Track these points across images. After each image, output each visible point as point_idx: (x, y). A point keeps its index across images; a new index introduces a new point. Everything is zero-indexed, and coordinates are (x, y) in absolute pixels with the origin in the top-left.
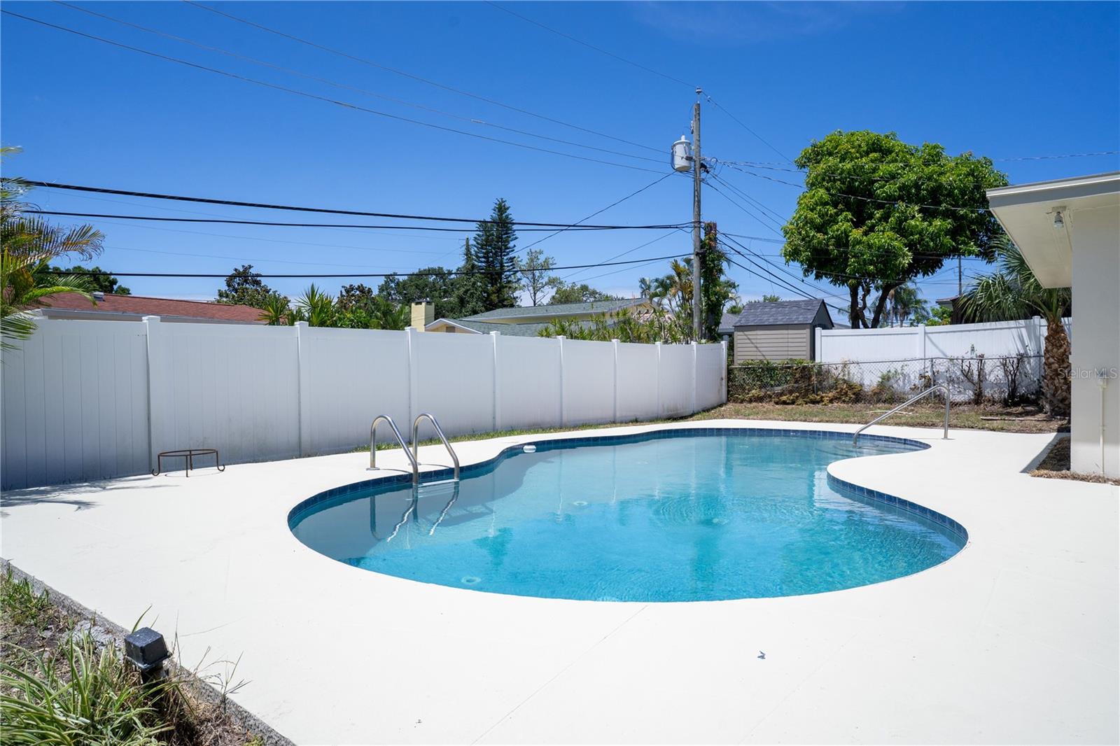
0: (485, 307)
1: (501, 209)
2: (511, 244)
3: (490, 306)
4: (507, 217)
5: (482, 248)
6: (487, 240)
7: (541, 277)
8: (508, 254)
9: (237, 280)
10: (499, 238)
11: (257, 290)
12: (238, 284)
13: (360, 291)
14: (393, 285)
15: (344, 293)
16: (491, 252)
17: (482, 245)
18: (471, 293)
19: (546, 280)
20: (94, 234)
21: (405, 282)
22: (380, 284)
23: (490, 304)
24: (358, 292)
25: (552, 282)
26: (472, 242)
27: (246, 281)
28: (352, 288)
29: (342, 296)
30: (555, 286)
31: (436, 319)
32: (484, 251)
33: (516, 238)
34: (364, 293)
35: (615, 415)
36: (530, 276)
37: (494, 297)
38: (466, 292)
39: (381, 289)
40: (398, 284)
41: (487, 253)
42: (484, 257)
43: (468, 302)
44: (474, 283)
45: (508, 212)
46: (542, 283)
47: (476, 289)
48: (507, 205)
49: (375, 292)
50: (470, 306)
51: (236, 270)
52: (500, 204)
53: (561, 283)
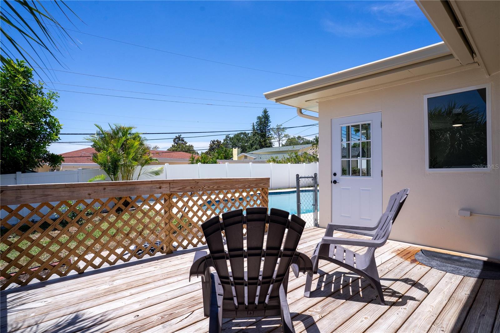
0: (260, 147)
1: (265, 112)
2: (269, 124)
3: (262, 147)
4: (267, 115)
5: (259, 126)
6: (260, 123)
7: (281, 134)
8: (268, 128)
9: (177, 140)
10: (265, 122)
11: (183, 143)
12: (177, 141)
13: (217, 142)
14: (228, 139)
15: (212, 143)
16: (262, 127)
17: (259, 125)
18: (255, 142)
19: (283, 135)
20: (157, 147)
21: (233, 138)
22: (224, 139)
23: (262, 146)
24: (216, 142)
25: (286, 136)
26: (255, 124)
27: (179, 140)
28: (214, 141)
29: (211, 144)
30: (287, 137)
31: (241, 153)
32: (259, 127)
33: (271, 122)
34: (218, 143)
35: (289, 185)
36: (278, 134)
37: (263, 144)
38: (253, 142)
39: (224, 140)
40: (230, 138)
41: (261, 128)
42: (259, 129)
43: (254, 146)
44: (256, 139)
45: (268, 113)
46: (282, 137)
47: (257, 140)
48: (267, 111)
49: (222, 141)
50: (254, 147)
51: (176, 136)
52: (265, 110)
53: (289, 136)
